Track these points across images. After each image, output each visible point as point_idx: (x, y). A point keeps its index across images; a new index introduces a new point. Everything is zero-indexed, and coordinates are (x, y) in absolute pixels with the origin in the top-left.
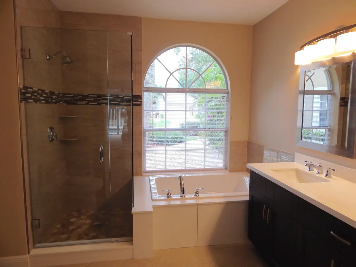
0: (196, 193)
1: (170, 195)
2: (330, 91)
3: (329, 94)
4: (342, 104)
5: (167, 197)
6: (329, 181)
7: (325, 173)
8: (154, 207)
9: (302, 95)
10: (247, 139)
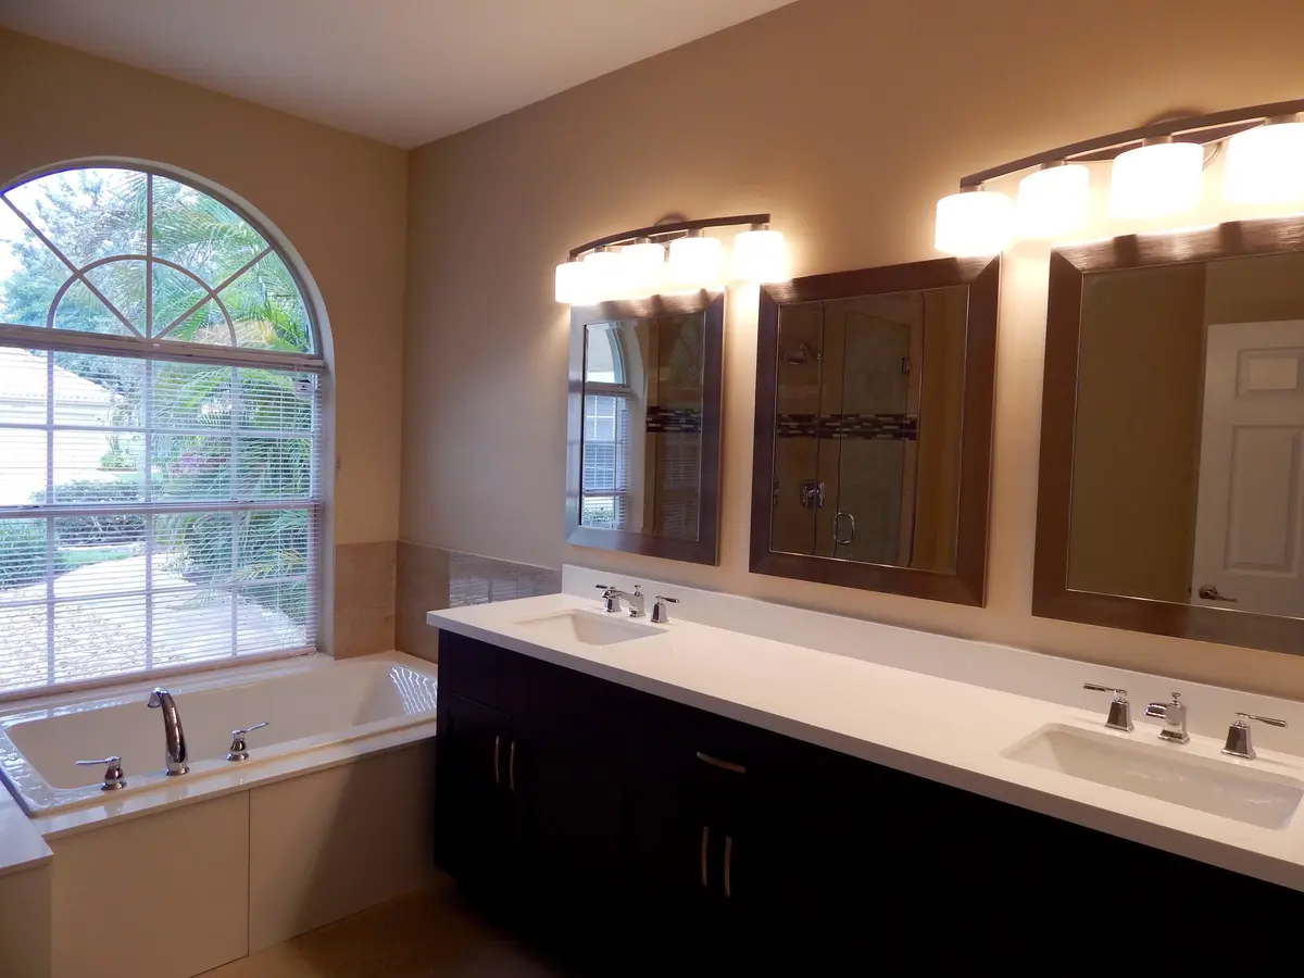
0: (237, 749)
1: (120, 776)
2: (623, 386)
3: (621, 394)
4: (651, 425)
5: (104, 789)
6: (664, 631)
7: (649, 615)
8: (52, 840)
9: (579, 396)
10: (396, 538)
